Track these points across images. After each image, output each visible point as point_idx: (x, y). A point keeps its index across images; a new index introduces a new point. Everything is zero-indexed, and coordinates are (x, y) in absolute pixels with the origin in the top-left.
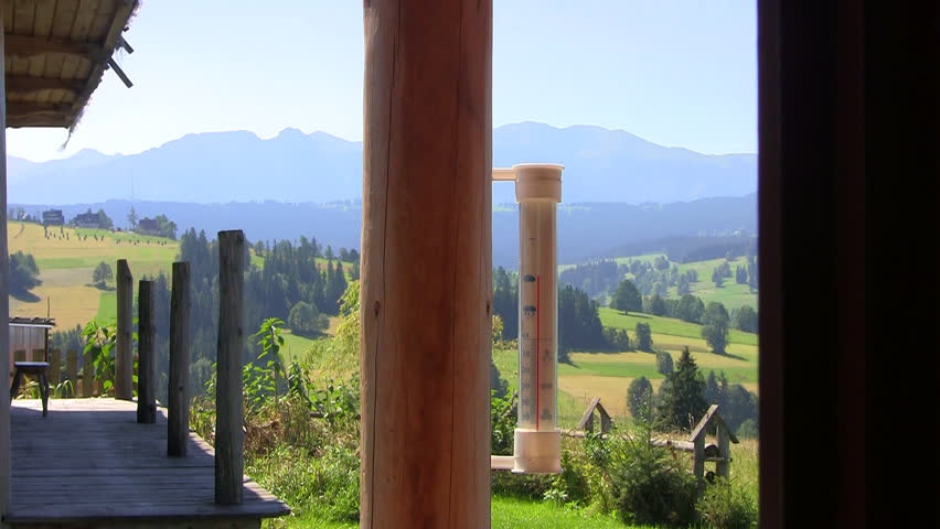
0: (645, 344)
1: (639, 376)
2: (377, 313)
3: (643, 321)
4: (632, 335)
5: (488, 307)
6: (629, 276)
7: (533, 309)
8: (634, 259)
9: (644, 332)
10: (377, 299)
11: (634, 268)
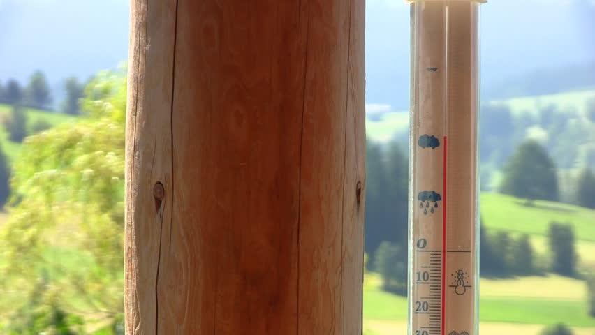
0: (565, 264)
1: (552, 322)
2: (158, 203)
3: (562, 219)
4: (540, 246)
5: (359, 192)
6: (537, 134)
7: (436, 197)
8: (547, 100)
9: (562, 240)
10: (158, 176)
11: (548, 118)
